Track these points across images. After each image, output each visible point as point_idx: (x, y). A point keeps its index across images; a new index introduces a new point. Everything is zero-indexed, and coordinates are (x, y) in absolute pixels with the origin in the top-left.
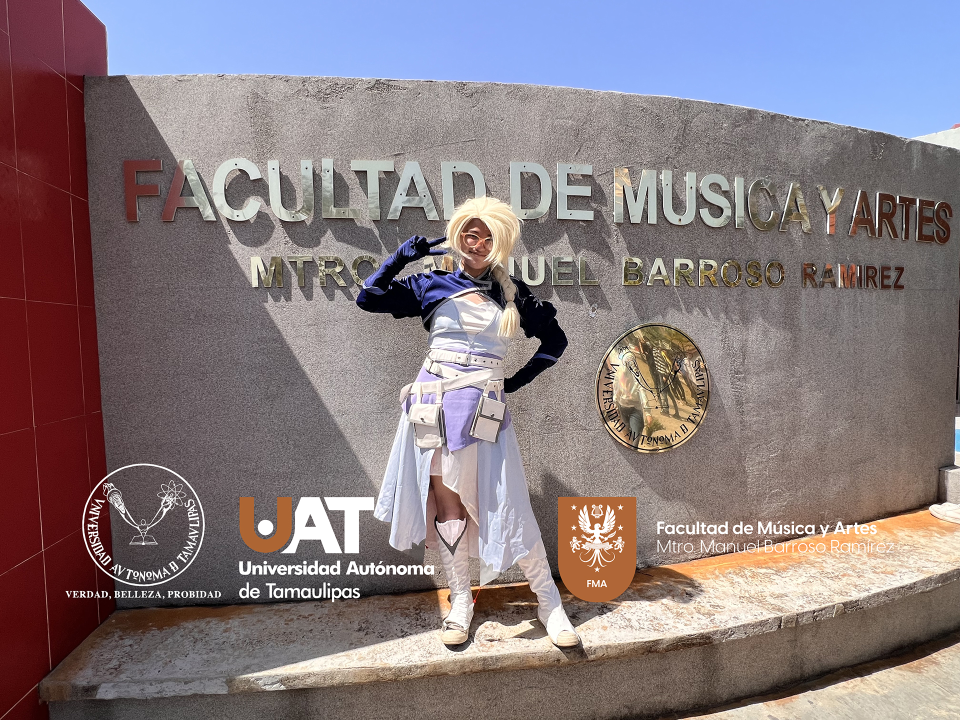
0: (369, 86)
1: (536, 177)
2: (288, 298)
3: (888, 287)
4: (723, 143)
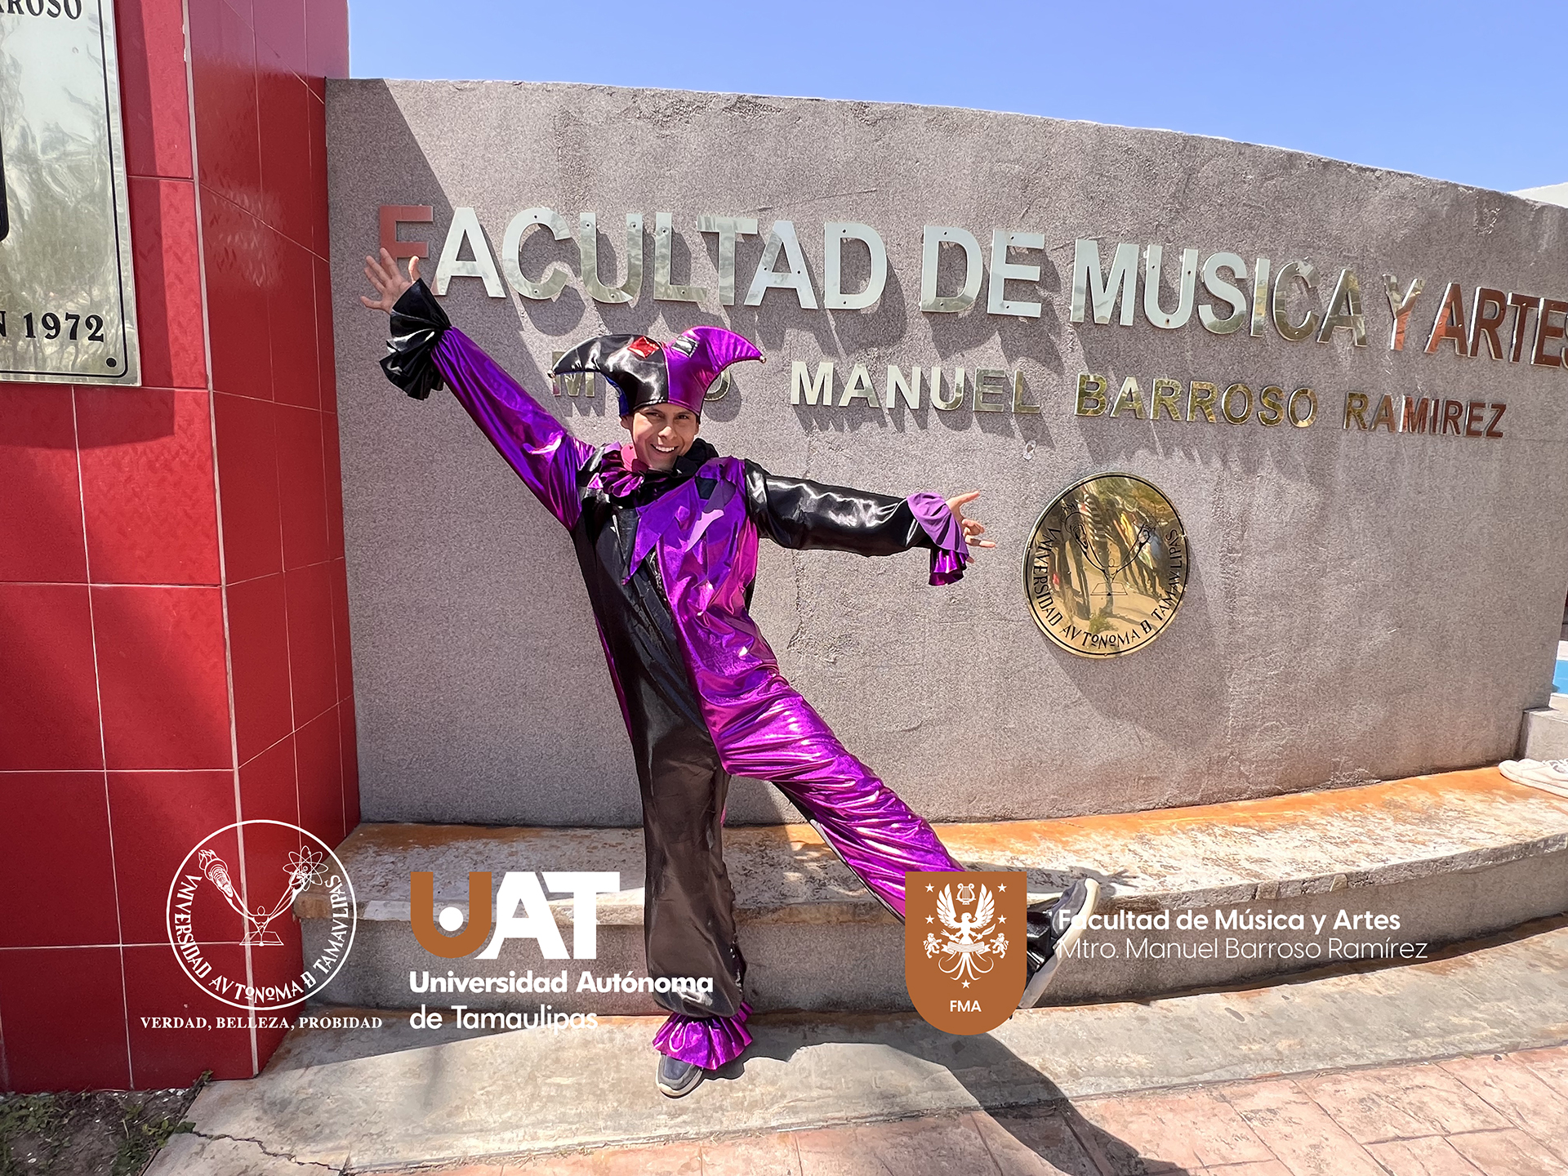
0: (729, 104)
1: (961, 250)
2: (599, 415)
3: (1478, 434)
4: (1244, 205)
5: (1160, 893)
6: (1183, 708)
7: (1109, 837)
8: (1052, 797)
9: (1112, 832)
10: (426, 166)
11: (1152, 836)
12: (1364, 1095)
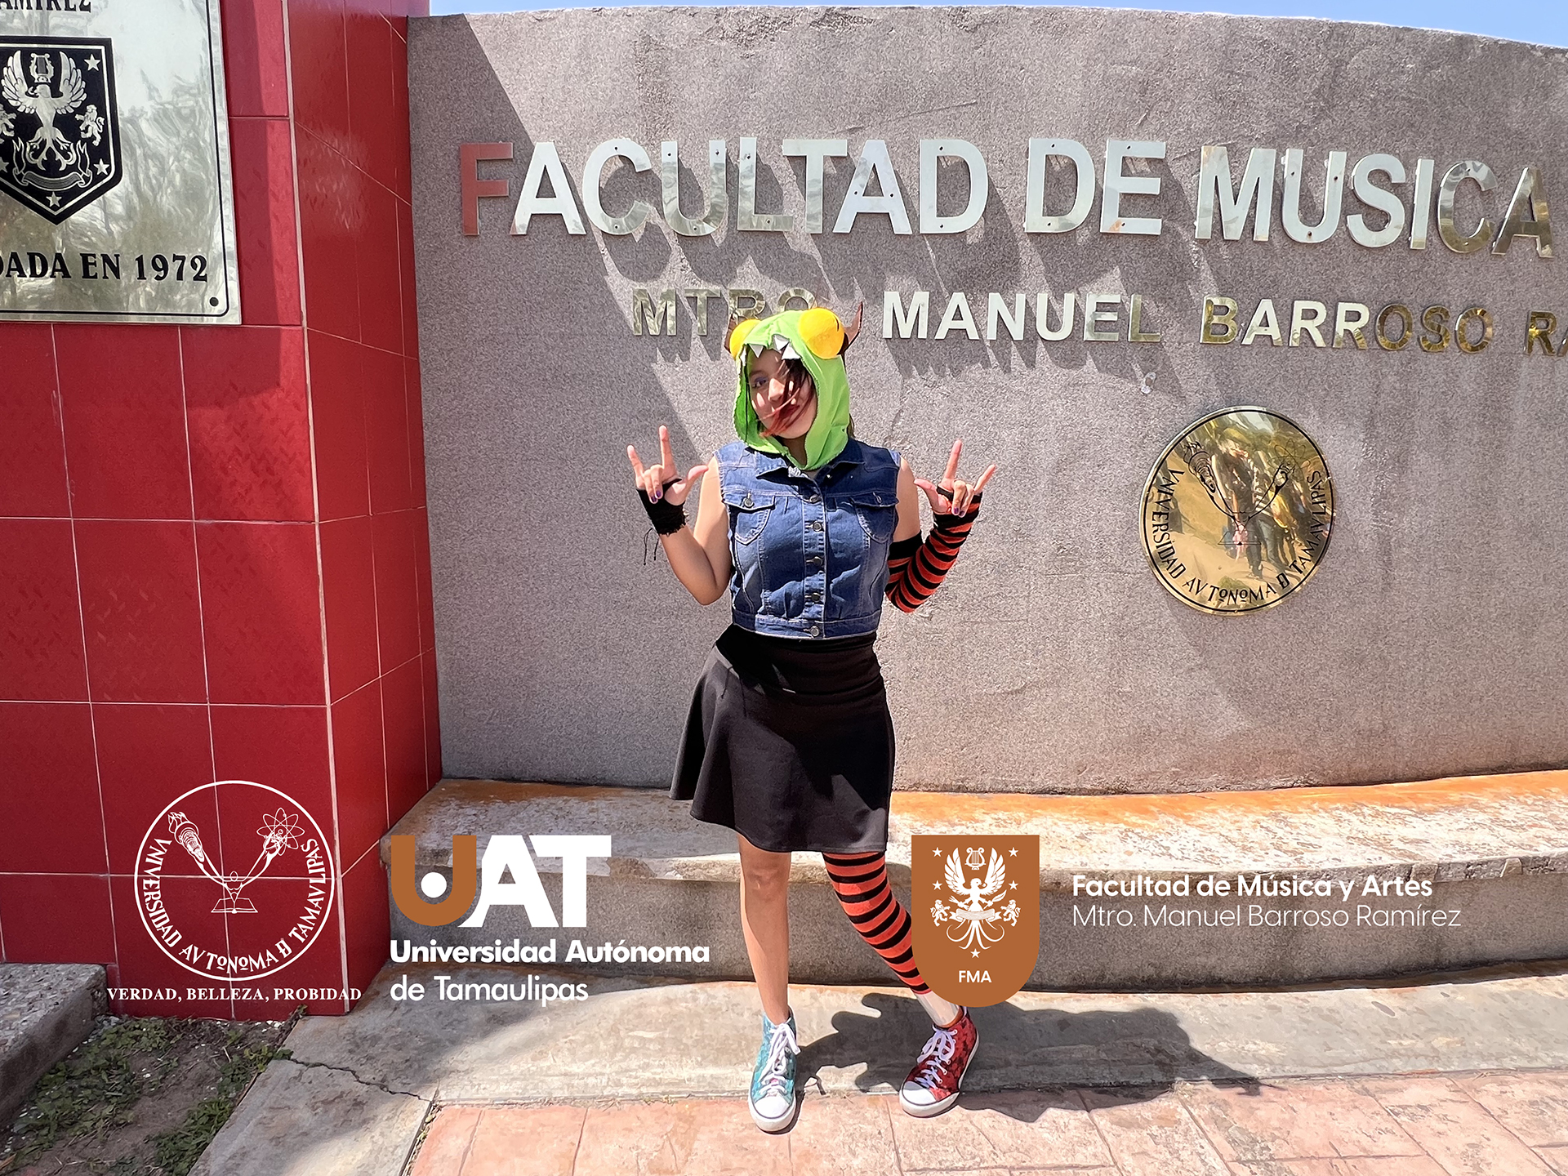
0: (816, 18)
1: (1071, 163)
2: (686, 358)
4: (1403, 99)
7: (1238, 813)
8: (1173, 769)
9: (1241, 809)
10: (506, 101)
11: (1289, 815)
12: (1537, 1097)
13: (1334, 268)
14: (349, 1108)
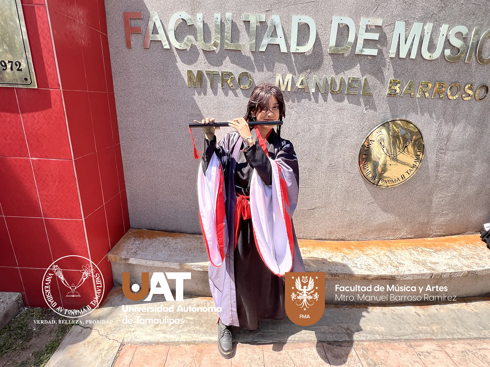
1: (347, 27)
2: (205, 94)
4: (473, 4)
5: (397, 274)
6: (413, 206)
7: (379, 249)
8: (360, 234)
9: (380, 247)
11: (395, 250)
12: (463, 350)
13: (437, 69)
14: (95, 345)
